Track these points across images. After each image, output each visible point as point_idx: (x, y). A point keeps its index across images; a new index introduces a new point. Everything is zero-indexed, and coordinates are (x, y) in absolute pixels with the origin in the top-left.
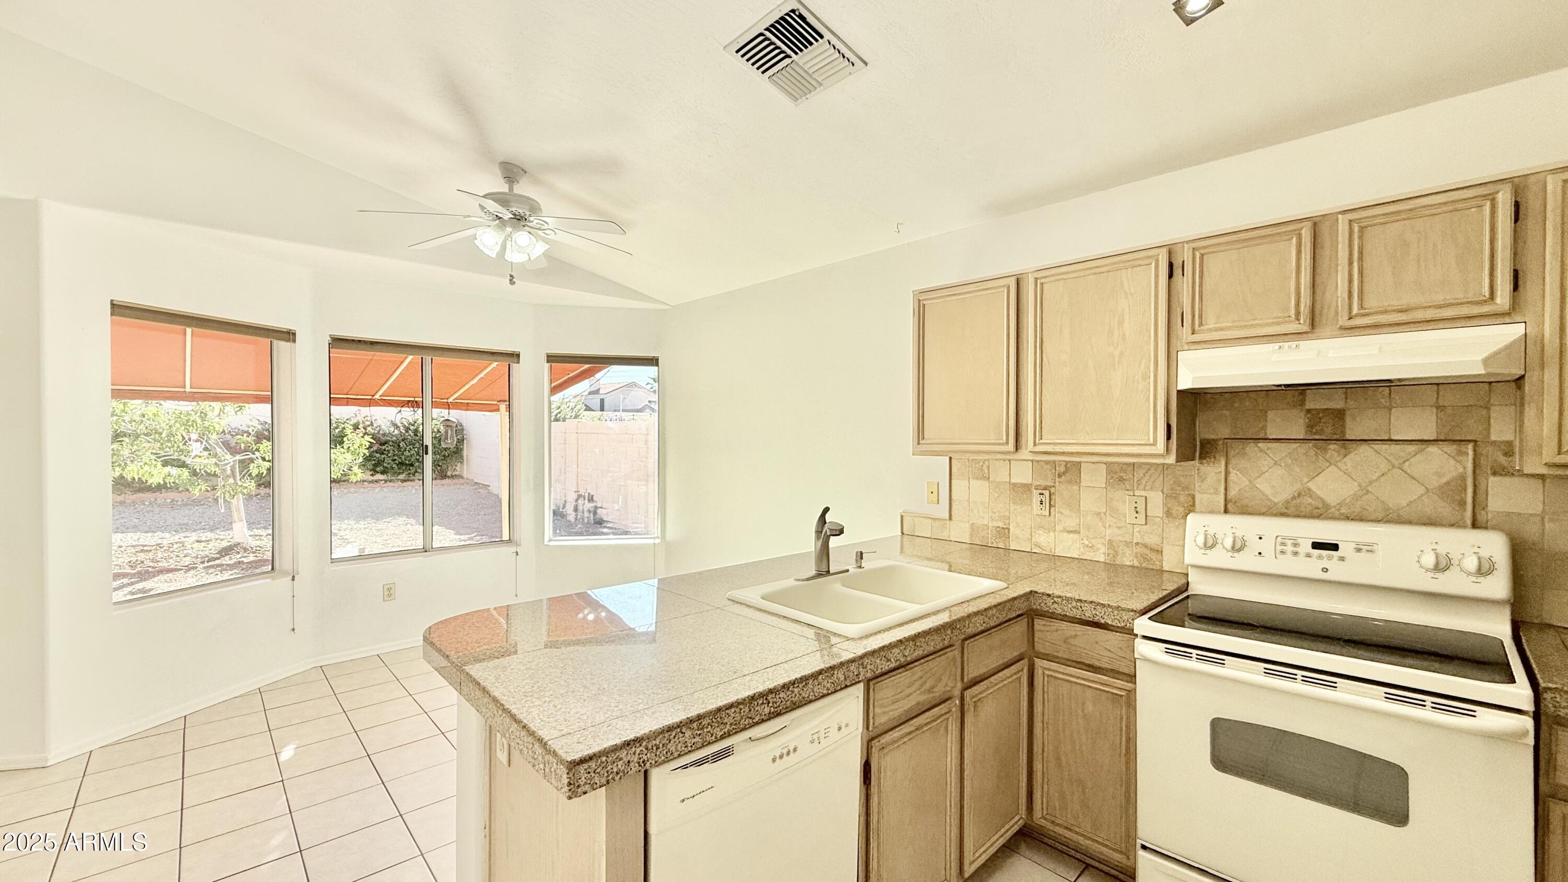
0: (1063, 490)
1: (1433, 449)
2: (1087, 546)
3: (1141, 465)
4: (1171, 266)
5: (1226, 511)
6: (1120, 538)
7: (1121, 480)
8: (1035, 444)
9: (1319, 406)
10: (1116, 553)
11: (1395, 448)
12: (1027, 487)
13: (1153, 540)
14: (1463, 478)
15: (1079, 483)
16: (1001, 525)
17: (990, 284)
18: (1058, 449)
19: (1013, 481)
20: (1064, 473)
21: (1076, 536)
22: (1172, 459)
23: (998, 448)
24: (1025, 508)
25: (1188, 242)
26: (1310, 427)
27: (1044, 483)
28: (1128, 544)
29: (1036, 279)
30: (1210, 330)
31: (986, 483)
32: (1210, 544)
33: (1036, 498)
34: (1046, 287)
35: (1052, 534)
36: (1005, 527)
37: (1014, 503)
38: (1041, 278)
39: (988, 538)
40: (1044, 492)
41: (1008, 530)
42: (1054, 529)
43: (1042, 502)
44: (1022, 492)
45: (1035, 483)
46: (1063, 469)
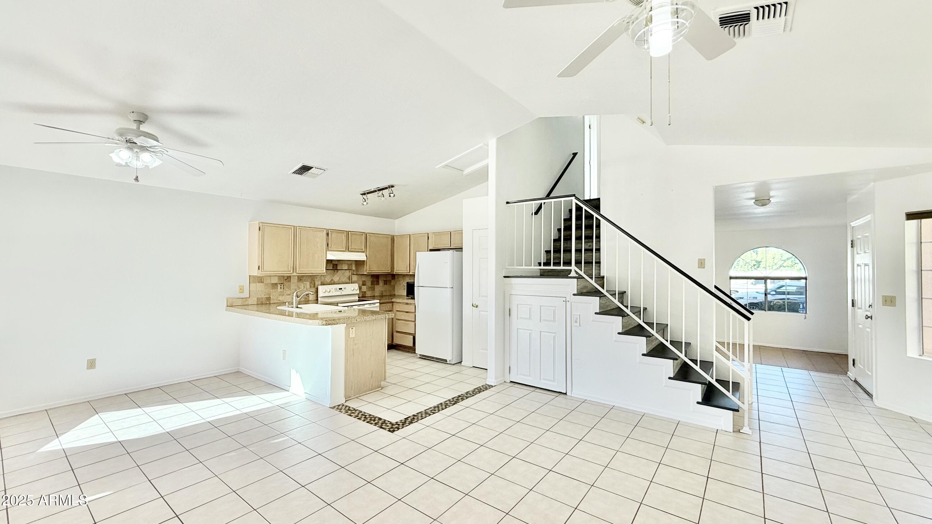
0: (286, 284)
1: (347, 271)
3: (305, 276)
4: (326, 233)
7: (301, 280)
8: (298, 271)
9: (334, 263)
11: (343, 271)
12: (276, 284)
14: (350, 276)
15: (290, 282)
16: (268, 296)
17: (286, 226)
18: (304, 272)
19: (272, 282)
20: (287, 279)
21: (290, 296)
23: (288, 272)
24: (276, 290)
25: (330, 229)
26: (333, 267)
27: (281, 283)
29: (299, 228)
30: (333, 248)
31: (262, 284)
33: (279, 287)
35: (283, 296)
36: (269, 297)
37: (272, 289)
38: (301, 229)
39: (263, 301)
40: (282, 285)
41: (270, 298)
42: (284, 295)
43: (281, 288)
44: (275, 285)
45: (278, 283)
46: (286, 278)
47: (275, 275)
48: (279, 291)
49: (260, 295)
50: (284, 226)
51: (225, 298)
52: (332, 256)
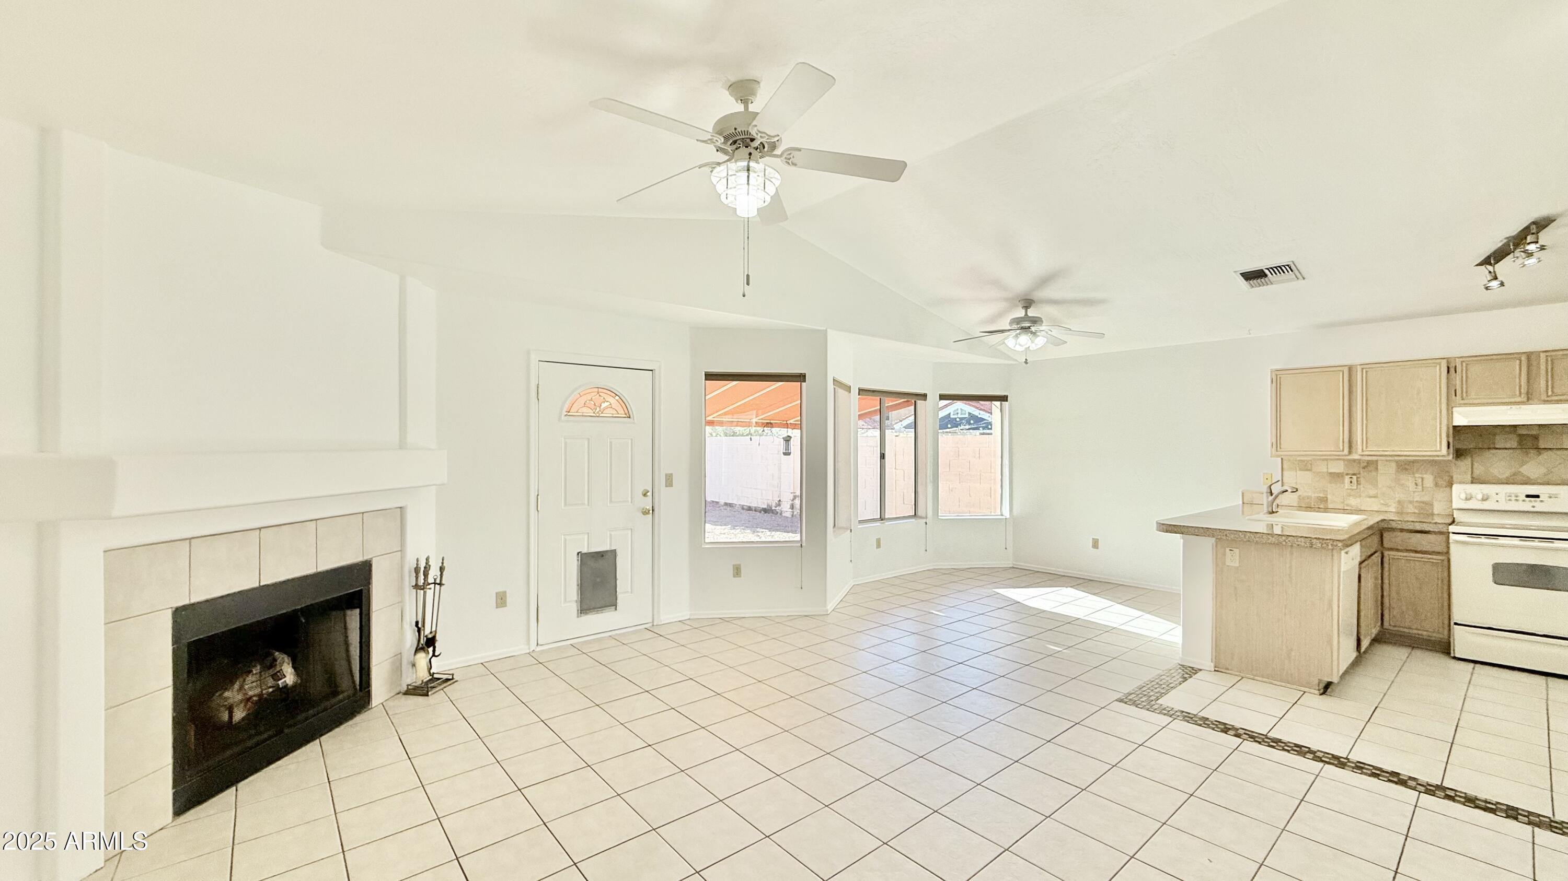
0: (1366, 476)
2: (1383, 504)
3: (1428, 461)
4: (1448, 368)
5: (1472, 483)
6: (1405, 499)
7: (1407, 469)
8: (1363, 451)
10: (1403, 507)
12: (1342, 475)
13: (1426, 499)
15: (1377, 471)
16: (1321, 495)
17: (1327, 369)
19: (1330, 471)
20: (1367, 466)
21: (1376, 499)
22: (1451, 457)
23: (1338, 453)
24: (1340, 484)
25: (1458, 358)
27: (1352, 472)
28: (1411, 502)
29: (1363, 369)
31: (1309, 473)
32: (1469, 498)
33: (1347, 479)
34: (1369, 373)
35: (1358, 498)
36: (1324, 496)
37: (1331, 483)
38: (1366, 368)
39: (1311, 503)
40: (1353, 476)
41: (1327, 497)
42: (1360, 496)
43: (1351, 482)
44: (1336, 477)
45: (1345, 472)
46: (1365, 464)
47: (1337, 457)
48: (1346, 487)
49: (1305, 491)
50: (1325, 369)
51: (1241, 490)
52: (1462, 417)
